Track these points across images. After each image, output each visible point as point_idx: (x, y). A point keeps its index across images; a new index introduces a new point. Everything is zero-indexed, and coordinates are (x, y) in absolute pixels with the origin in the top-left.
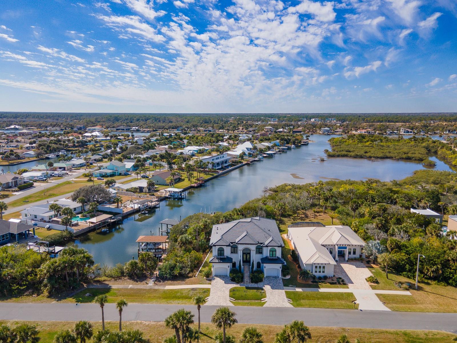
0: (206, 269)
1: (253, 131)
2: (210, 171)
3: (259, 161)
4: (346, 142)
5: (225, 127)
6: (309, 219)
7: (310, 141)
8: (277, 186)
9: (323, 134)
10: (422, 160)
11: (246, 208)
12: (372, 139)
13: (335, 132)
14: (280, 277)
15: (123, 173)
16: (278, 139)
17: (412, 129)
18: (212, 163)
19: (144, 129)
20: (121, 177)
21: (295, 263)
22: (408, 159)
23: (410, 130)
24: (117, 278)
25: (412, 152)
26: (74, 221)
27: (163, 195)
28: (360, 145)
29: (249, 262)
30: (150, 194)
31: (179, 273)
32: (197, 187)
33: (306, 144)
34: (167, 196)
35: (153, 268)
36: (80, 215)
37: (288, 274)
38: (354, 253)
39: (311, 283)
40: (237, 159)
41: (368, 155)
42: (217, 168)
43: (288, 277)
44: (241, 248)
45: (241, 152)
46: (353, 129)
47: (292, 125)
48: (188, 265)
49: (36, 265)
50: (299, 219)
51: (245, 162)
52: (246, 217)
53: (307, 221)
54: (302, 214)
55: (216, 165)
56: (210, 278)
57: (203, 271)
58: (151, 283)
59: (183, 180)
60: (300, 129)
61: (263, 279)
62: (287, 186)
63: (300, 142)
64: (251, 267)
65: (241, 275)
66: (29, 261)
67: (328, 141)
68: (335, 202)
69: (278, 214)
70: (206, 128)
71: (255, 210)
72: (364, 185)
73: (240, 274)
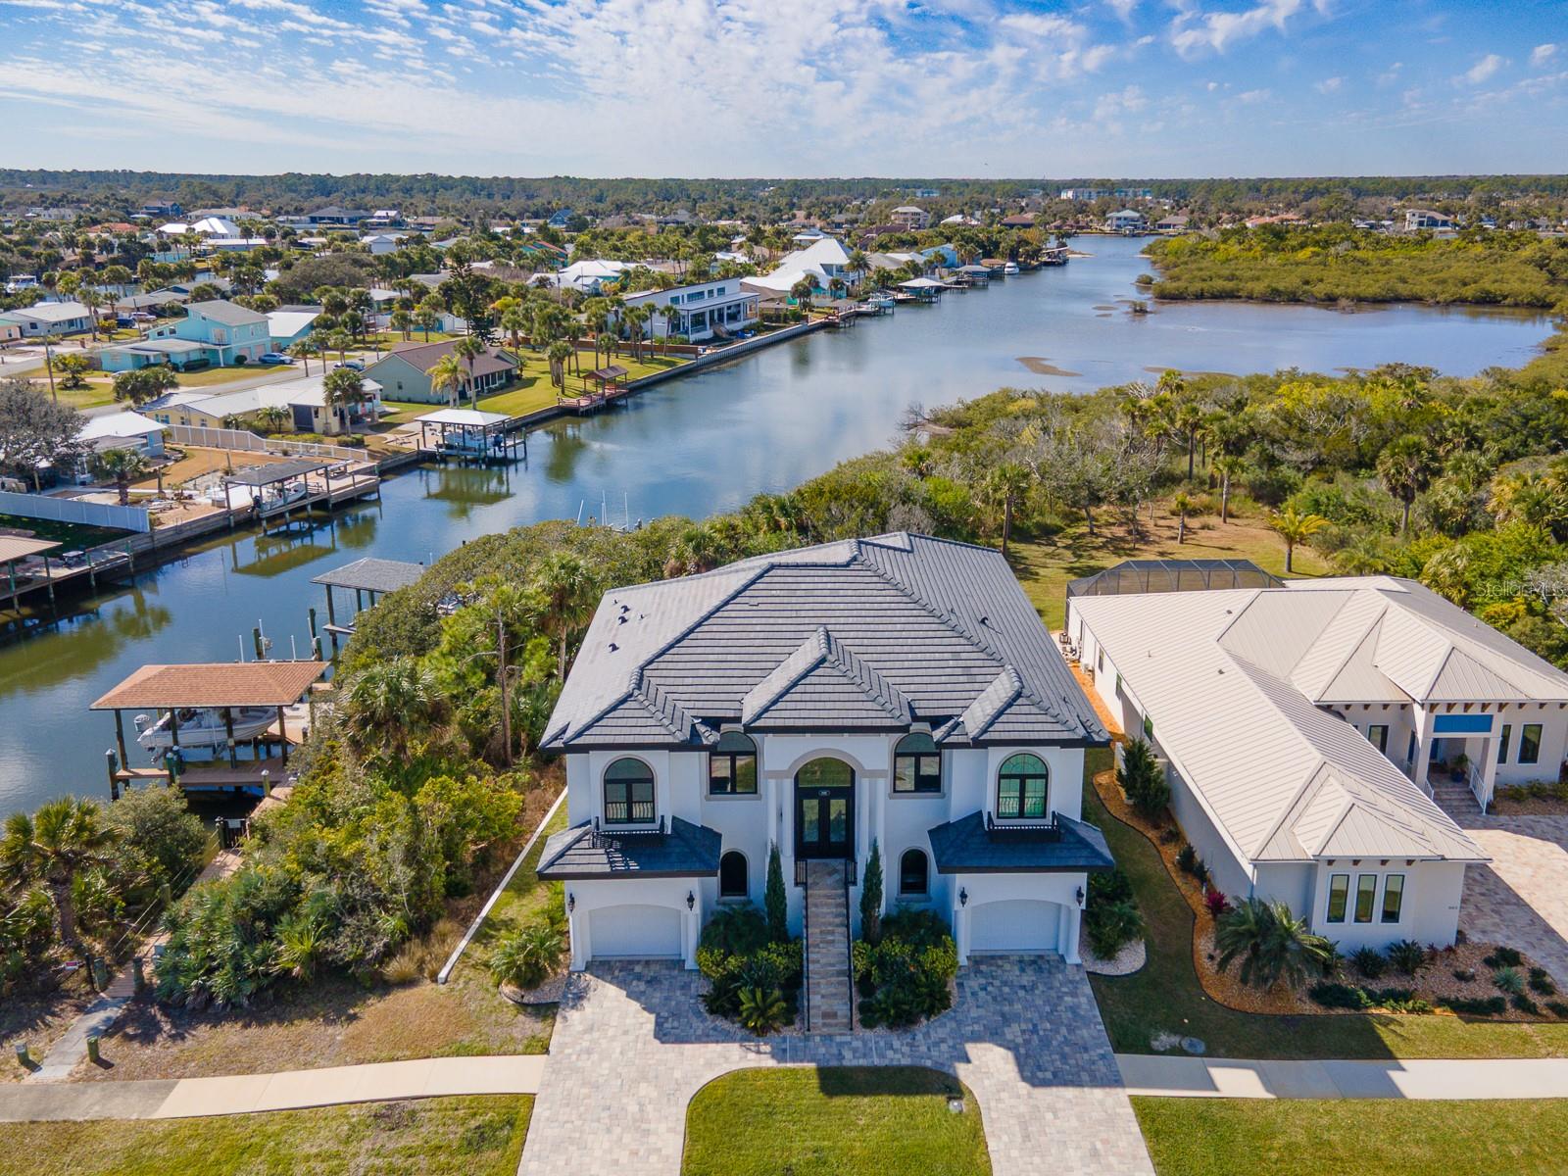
0: (529, 910)
1: (847, 222)
2: (659, 349)
3: (878, 313)
4: (1215, 249)
5: (742, 210)
6: (1156, 548)
7: (1073, 253)
8: (969, 401)
9: (1117, 233)
10: (1551, 306)
11: (821, 493)
12: (1317, 237)
13: (1161, 226)
14: (1074, 958)
15: (253, 357)
16: (949, 240)
17: (1447, 211)
18: (669, 309)
19: (421, 220)
20: (241, 371)
21: (1151, 834)
22: (1487, 302)
23: (1440, 217)
25: (1492, 276)
27: (412, 446)
28: (1273, 260)
29: (847, 850)
30: (344, 438)
31: (314, 958)
32: (588, 413)
33: (1059, 262)
34: (431, 447)
37: (1127, 934)
38: (1529, 752)
39: (1310, 1008)
40: (782, 306)
41: (1320, 290)
42: (693, 337)
43: (1131, 959)
44: (780, 757)
45: (798, 277)
46: (1225, 216)
47: (994, 205)
48: (394, 888)
50: (1104, 546)
51: (815, 319)
52: (819, 539)
53: (1149, 555)
54: (1109, 524)
55: (688, 323)
56: (546, 993)
57: (509, 924)
58: (61, 1058)
59: (531, 382)
60: (1029, 216)
61: (952, 986)
62: (1012, 400)
63: (1037, 253)
64: (856, 892)
65: (781, 962)
67: (1143, 252)
68: (1272, 462)
69: (990, 522)
70: (665, 215)
71: (874, 504)
72: (1384, 386)
73: (773, 957)
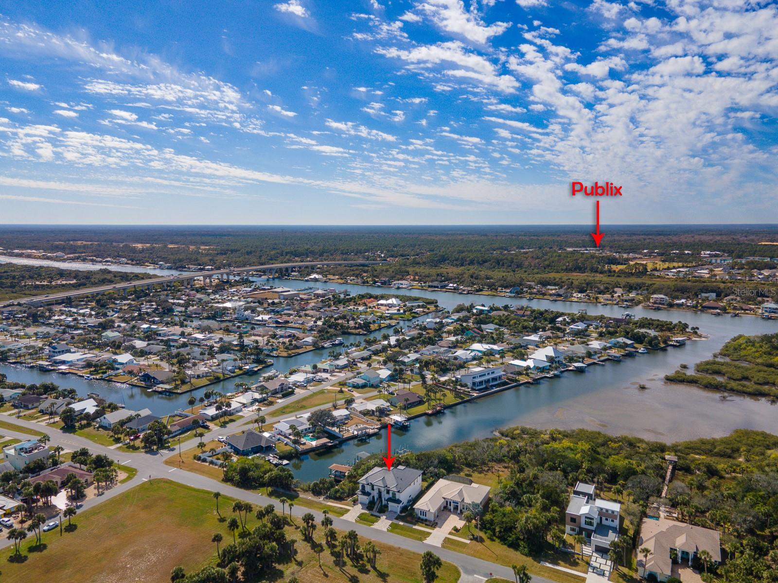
15: (375, 385)
24: (305, 491)
26: (303, 440)
27: (389, 422)
29: (381, 498)
30: (379, 418)
31: (340, 496)
35: (328, 489)
36: (311, 435)
49: (265, 473)
57: (353, 499)
58: (321, 499)
66: (263, 470)
